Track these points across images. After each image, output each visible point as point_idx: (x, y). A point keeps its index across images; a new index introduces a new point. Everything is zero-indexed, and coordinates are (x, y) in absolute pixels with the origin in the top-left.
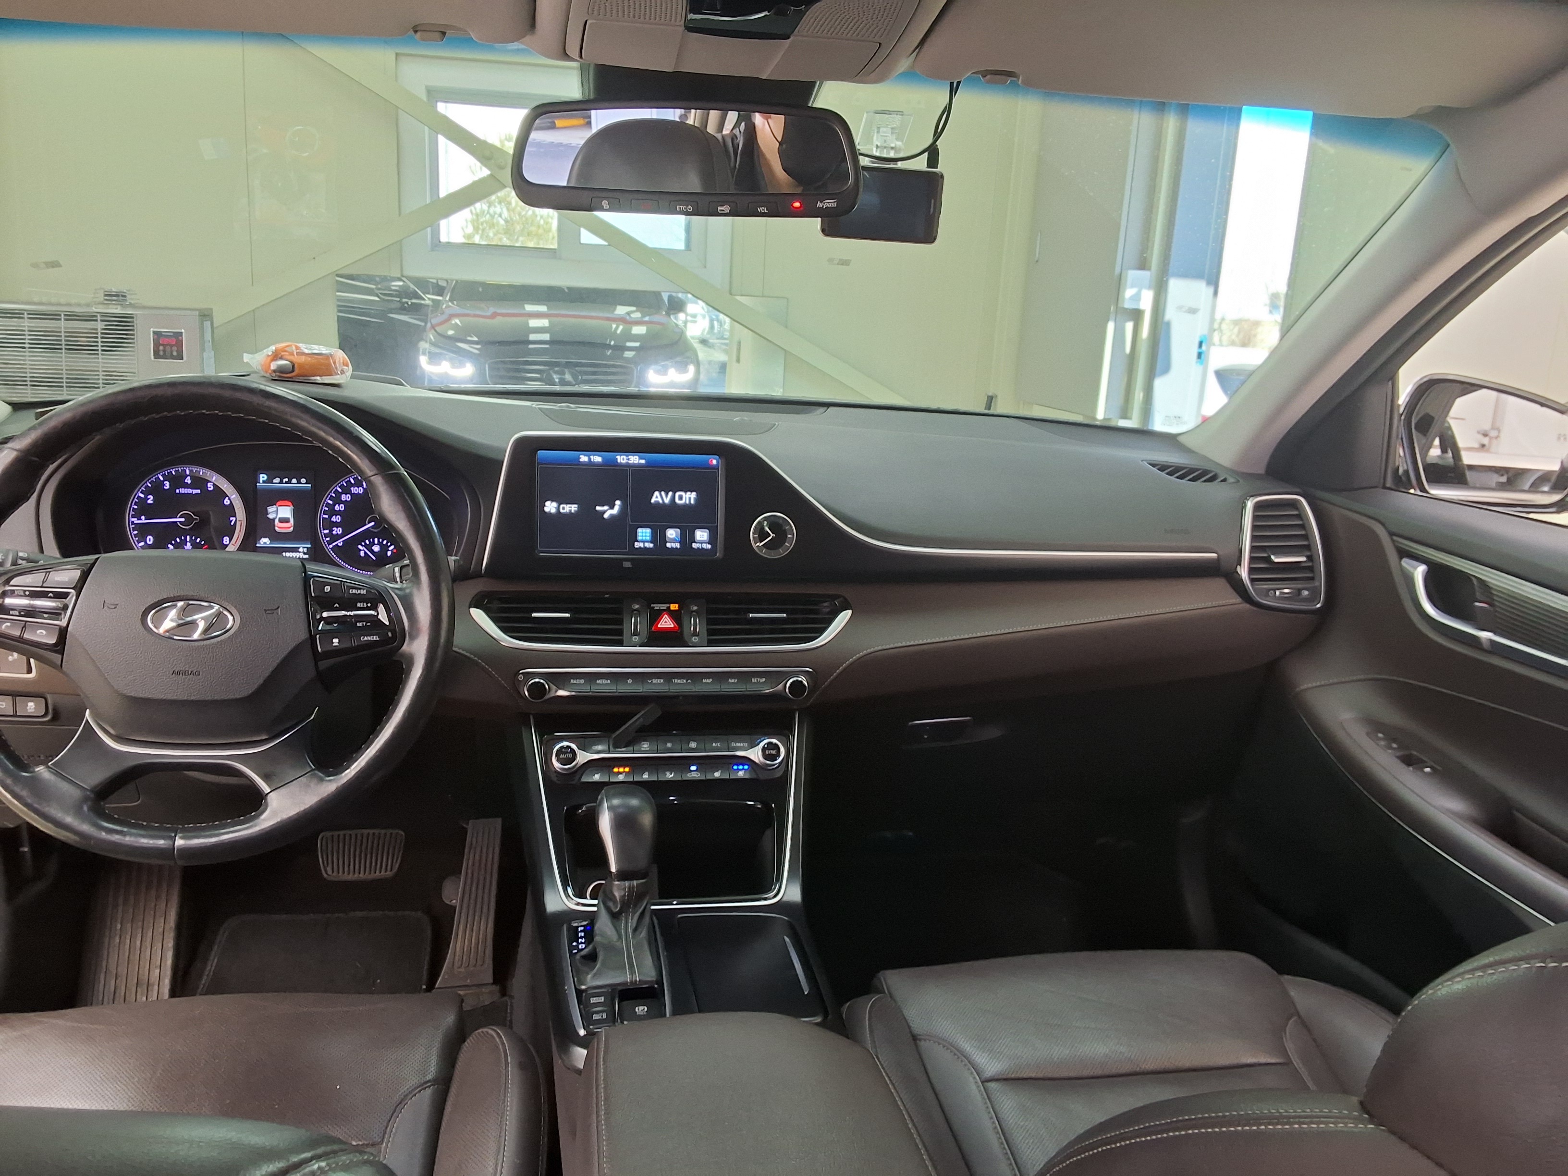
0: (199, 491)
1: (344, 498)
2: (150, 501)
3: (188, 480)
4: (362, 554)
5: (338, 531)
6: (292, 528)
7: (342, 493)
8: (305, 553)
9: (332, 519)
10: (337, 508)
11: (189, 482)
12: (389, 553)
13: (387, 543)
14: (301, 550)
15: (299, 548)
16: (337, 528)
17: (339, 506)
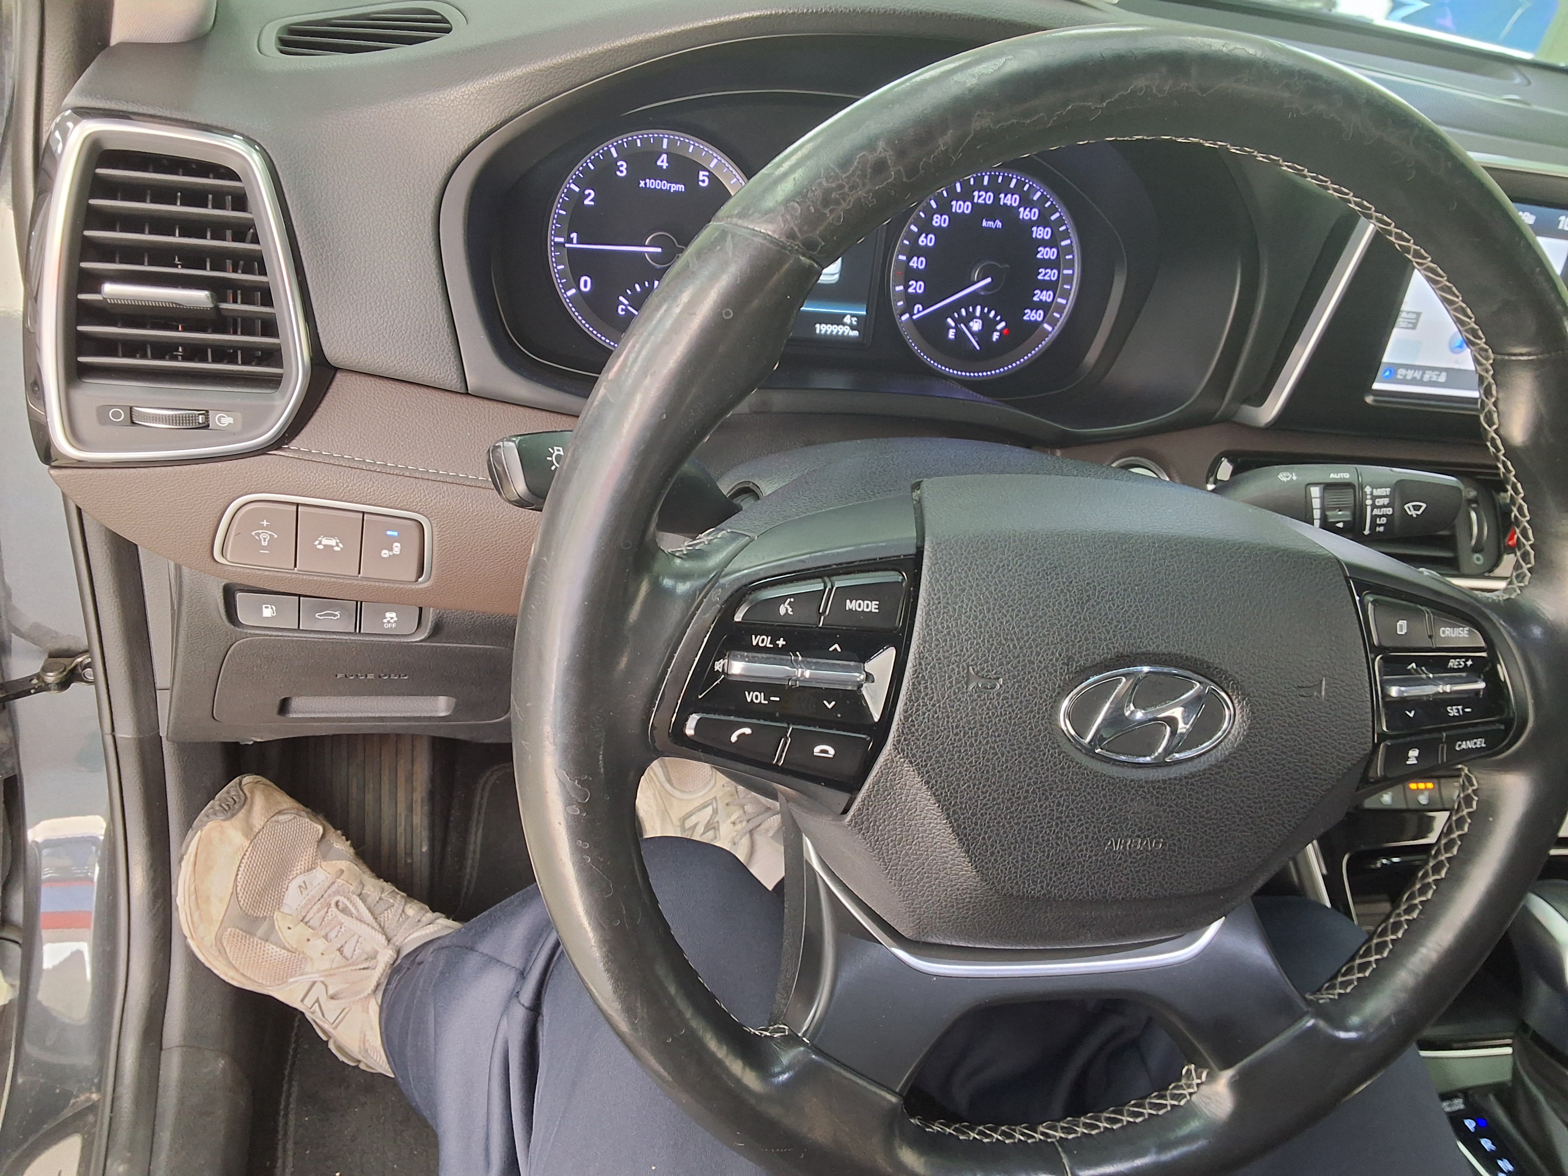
0: (681, 187)
1: (938, 221)
2: (587, 202)
3: (663, 162)
4: (951, 334)
5: (917, 287)
6: (837, 277)
7: (936, 212)
8: (852, 328)
9: (911, 264)
10: (922, 241)
11: (665, 165)
12: (996, 336)
13: (995, 316)
14: (847, 320)
15: (844, 315)
16: (917, 282)
17: (926, 237)
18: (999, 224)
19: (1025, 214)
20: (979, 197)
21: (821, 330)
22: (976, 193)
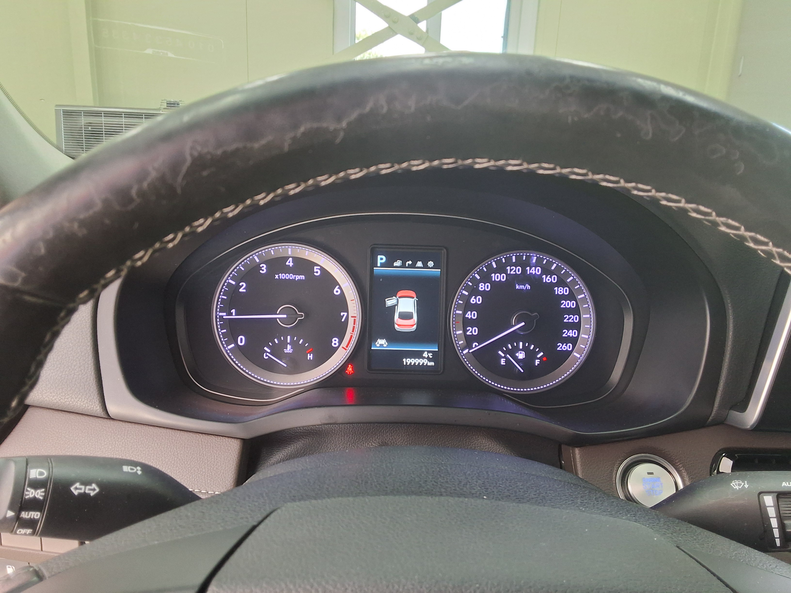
0: (303, 277)
1: (482, 287)
2: (241, 290)
3: (290, 263)
4: (503, 362)
5: (473, 331)
6: (415, 327)
7: (480, 281)
8: (429, 359)
9: (467, 316)
10: (473, 300)
11: (291, 264)
12: (537, 362)
13: (535, 348)
14: (425, 355)
15: (424, 352)
16: (472, 327)
17: (475, 298)
18: (529, 287)
19: (547, 279)
20: (511, 270)
21: (407, 363)
22: (508, 268)
